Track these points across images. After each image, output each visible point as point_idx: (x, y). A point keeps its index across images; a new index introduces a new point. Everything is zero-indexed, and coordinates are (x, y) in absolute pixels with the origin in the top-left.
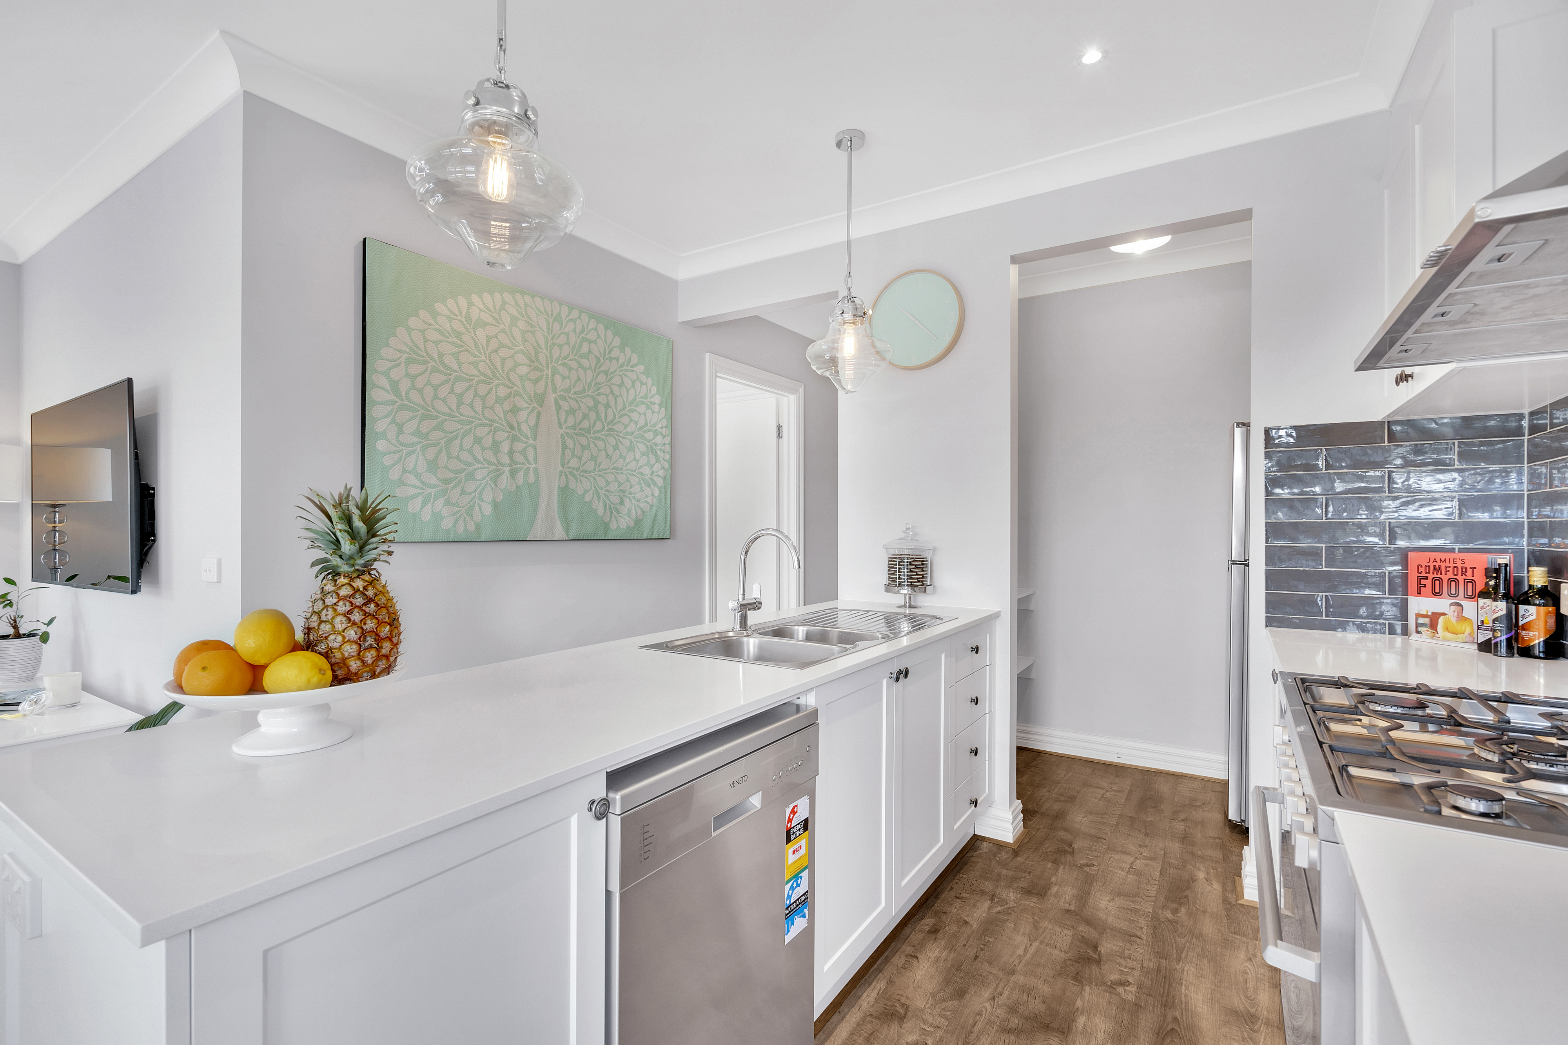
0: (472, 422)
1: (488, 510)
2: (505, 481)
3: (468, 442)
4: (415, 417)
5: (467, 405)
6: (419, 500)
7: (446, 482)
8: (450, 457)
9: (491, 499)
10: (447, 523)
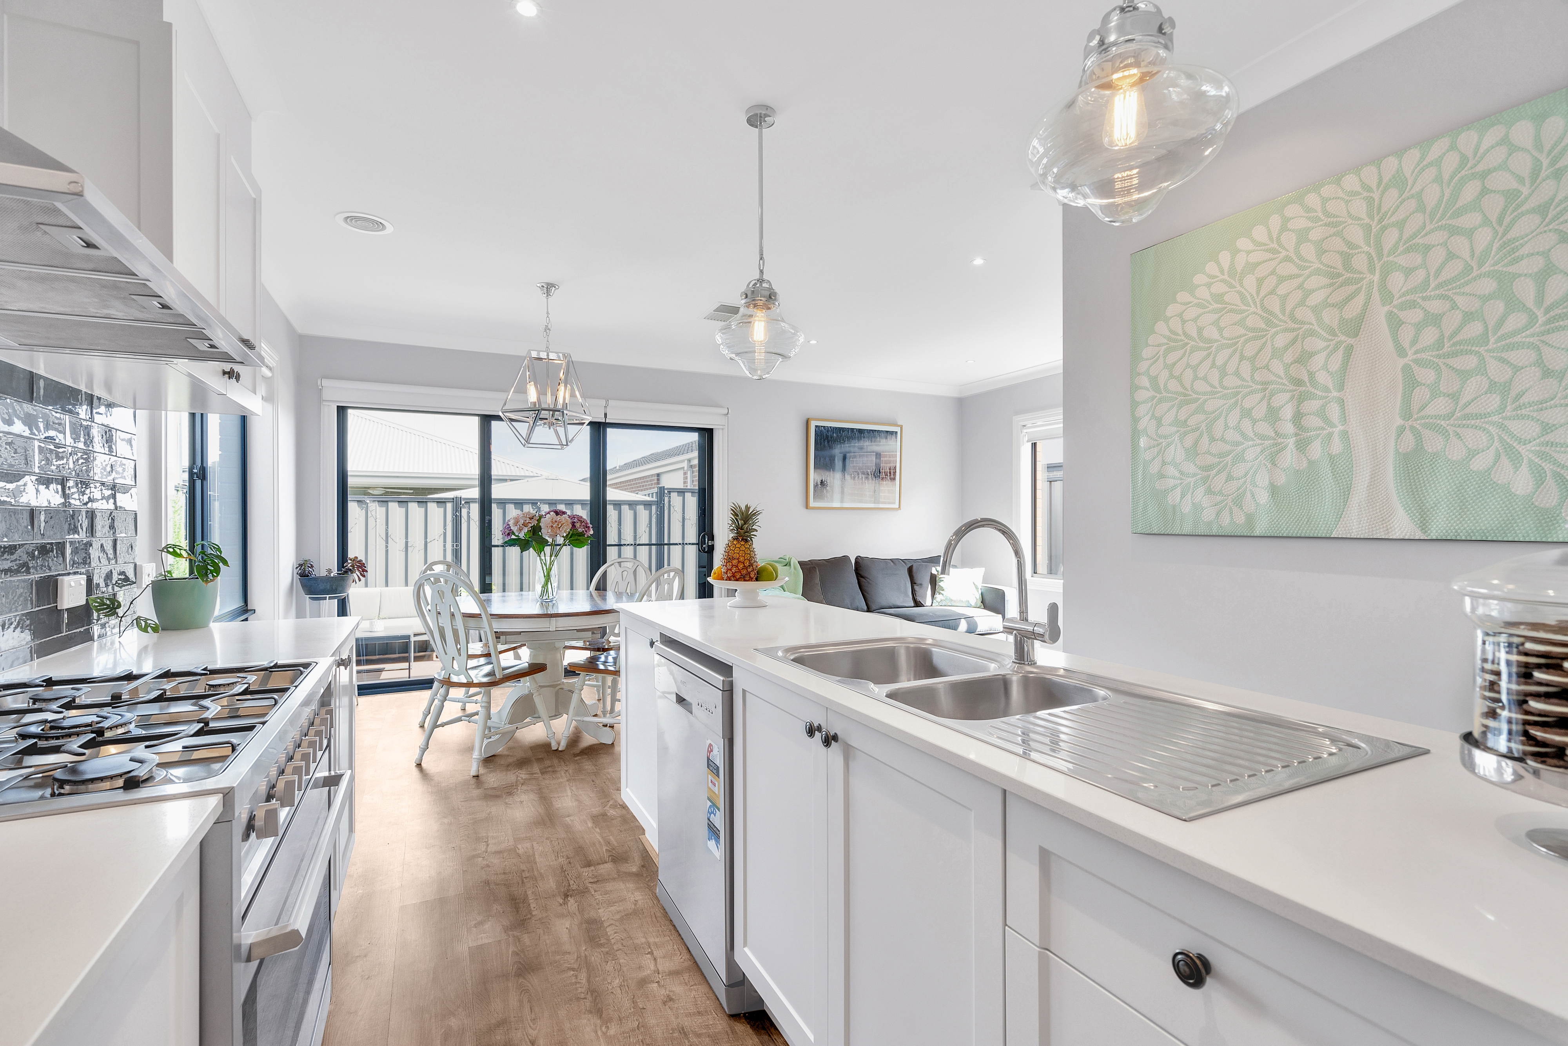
0: (1238, 393)
1: (1264, 497)
2: (1289, 457)
3: (1234, 418)
4: (1173, 406)
5: (1232, 374)
6: (1178, 491)
7: (1207, 468)
8: (1212, 439)
9: (1267, 483)
10: (1208, 515)
